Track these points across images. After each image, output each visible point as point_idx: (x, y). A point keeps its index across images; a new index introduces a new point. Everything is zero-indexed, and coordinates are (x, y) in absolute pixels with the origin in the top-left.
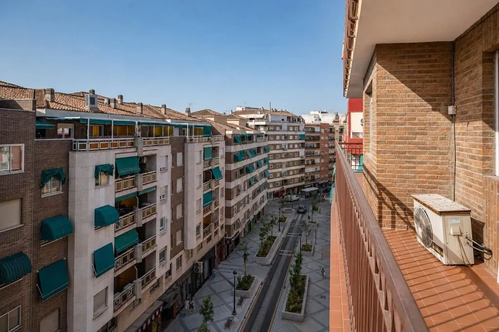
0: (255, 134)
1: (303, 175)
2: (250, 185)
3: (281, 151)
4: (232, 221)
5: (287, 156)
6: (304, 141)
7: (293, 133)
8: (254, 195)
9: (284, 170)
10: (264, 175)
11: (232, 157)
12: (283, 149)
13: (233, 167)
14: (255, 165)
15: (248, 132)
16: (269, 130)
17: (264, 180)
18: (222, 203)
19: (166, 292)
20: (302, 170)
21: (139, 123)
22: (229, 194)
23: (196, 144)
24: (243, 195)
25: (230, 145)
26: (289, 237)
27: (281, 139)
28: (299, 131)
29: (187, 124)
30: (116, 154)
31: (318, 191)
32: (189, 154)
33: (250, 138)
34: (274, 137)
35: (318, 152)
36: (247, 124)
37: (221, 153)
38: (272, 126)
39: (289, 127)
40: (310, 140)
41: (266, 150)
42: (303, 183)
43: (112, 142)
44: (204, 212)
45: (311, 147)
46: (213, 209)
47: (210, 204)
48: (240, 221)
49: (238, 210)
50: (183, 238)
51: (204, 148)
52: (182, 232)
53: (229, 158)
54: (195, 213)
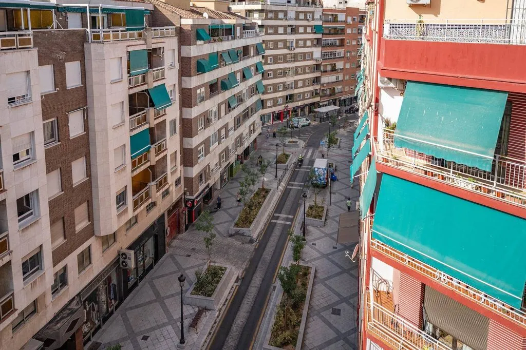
0: (239, 25)
1: (318, 87)
2: (229, 108)
3: (285, 51)
4: (195, 171)
5: (295, 58)
6: (319, 36)
7: (305, 23)
8: (238, 122)
9: (289, 80)
10: (254, 90)
11: (193, 63)
12: (289, 48)
13: (194, 82)
14: (239, 76)
15: (227, 21)
16: (267, 18)
17: (255, 98)
18: (172, 143)
19: (56, 319)
20: (317, 80)
22: (187, 128)
23: (106, 47)
24: (216, 125)
25: (189, 44)
26: (291, 189)
27: (285, 33)
28: (313, 19)
29: (87, 5)
31: (339, 112)
32: (94, 65)
33: (229, 31)
34: (276, 28)
35: (341, 51)
36: (229, 9)
37: (170, 58)
38: (271, 11)
39: (298, 13)
40: (330, 34)
41: (258, 50)
42: (317, 99)
44: (134, 164)
45: (332, 45)
46: (154, 159)
47: (148, 150)
48: (212, 167)
49: (207, 152)
50: (90, 216)
51: (129, 52)
52: (88, 206)
53: (186, 67)
54: (112, 171)
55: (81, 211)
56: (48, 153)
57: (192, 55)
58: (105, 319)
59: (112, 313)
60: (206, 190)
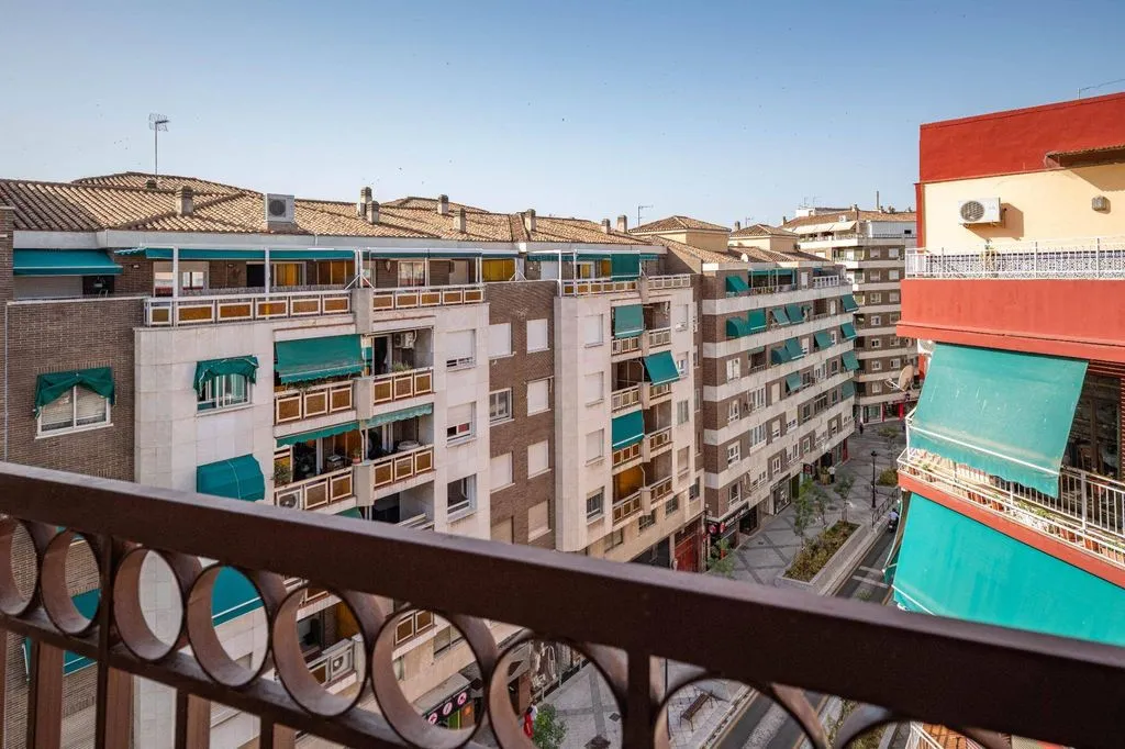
0: (805, 270)
2: (788, 390)
4: (722, 480)
8: (806, 413)
10: (836, 366)
11: (720, 326)
13: (720, 349)
14: (806, 344)
15: (784, 265)
16: (867, 258)
17: (840, 379)
18: (682, 436)
21: (366, 256)
23: (581, 301)
24: (760, 416)
25: (714, 297)
29: (559, 251)
30: (275, 331)
32: (563, 323)
33: (787, 279)
34: (884, 272)
36: (796, 247)
37: (680, 316)
38: (874, 248)
41: (846, 305)
43: (267, 302)
44: (616, 458)
46: (648, 454)
47: (640, 440)
48: (753, 478)
49: (745, 453)
50: (552, 521)
51: (614, 308)
52: (549, 508)
53: (707, 329)
54: (582, 464)
55: (538, 513)
56: (494, 432)
57: (718, 312)
58: (566, 676)
59: (577, 669)
60: (742, 512)
